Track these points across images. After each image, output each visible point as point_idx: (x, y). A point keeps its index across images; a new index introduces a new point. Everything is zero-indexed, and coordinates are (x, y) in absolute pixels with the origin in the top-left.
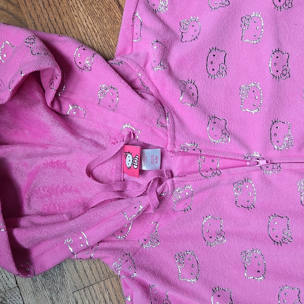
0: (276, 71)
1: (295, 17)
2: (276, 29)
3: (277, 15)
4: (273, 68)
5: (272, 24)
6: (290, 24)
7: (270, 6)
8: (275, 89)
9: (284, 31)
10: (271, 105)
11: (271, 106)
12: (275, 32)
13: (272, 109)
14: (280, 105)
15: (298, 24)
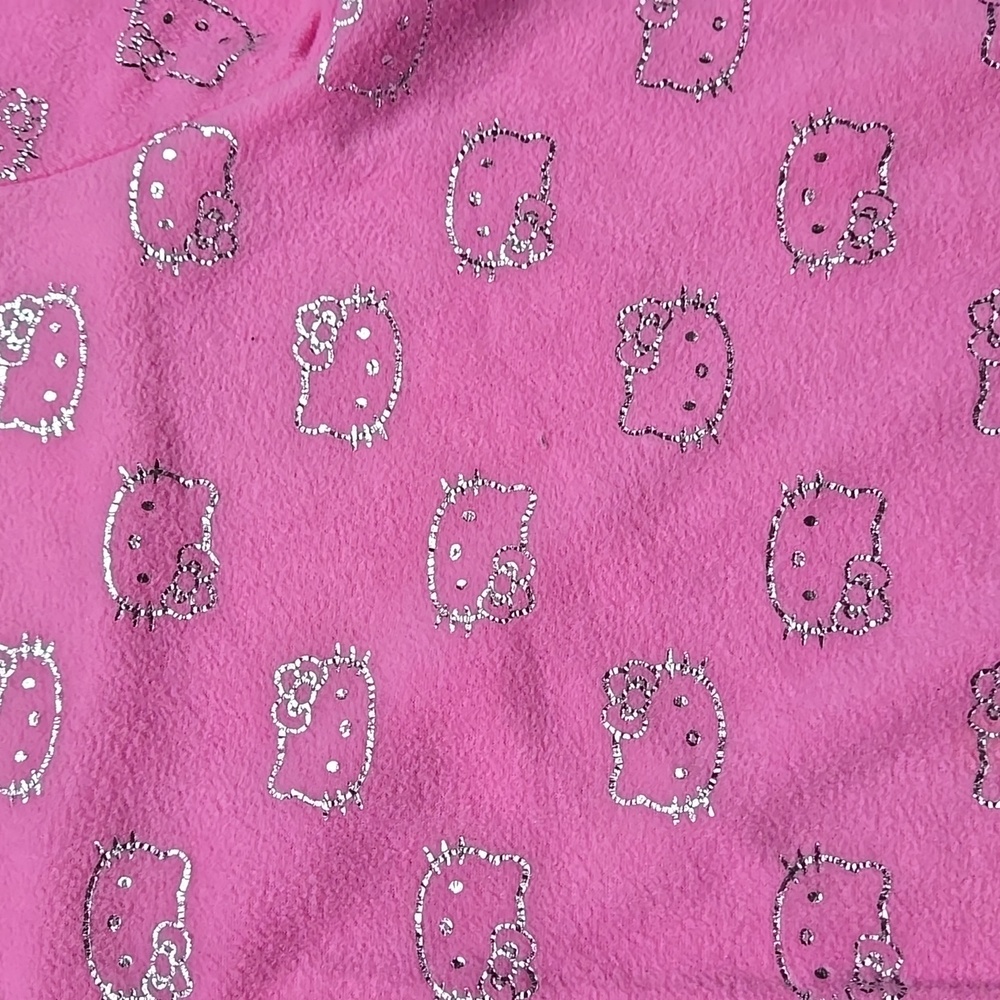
0: (135, 575)
1: (255, 298)
2: (146, 365)
3: (156, 292)
4: (121, 563)
5: (128, 340)
6: (226, 336)
7: (122, 251)
8: (121, 673)
9: (195, 373)
10: (100, 757)
11: (97, 763)
12: (142, 376)
13: (104, 780)
14: (153, 755)
15: (265, 334)
